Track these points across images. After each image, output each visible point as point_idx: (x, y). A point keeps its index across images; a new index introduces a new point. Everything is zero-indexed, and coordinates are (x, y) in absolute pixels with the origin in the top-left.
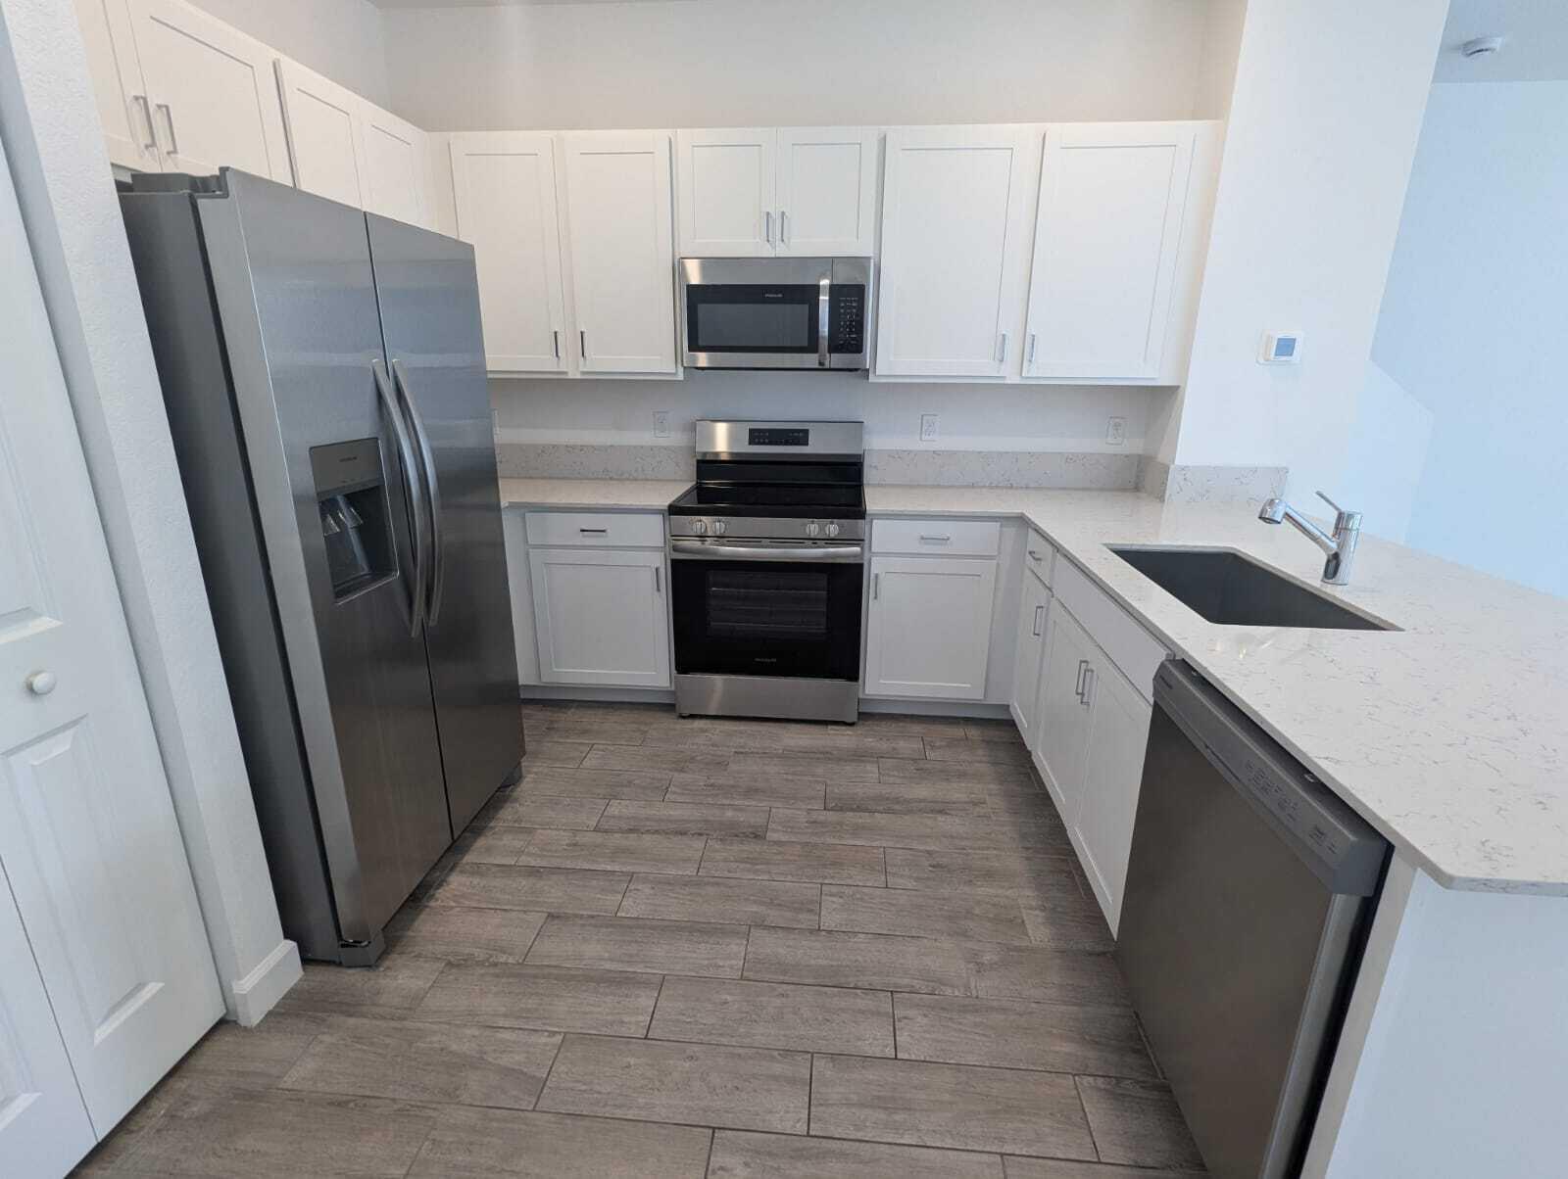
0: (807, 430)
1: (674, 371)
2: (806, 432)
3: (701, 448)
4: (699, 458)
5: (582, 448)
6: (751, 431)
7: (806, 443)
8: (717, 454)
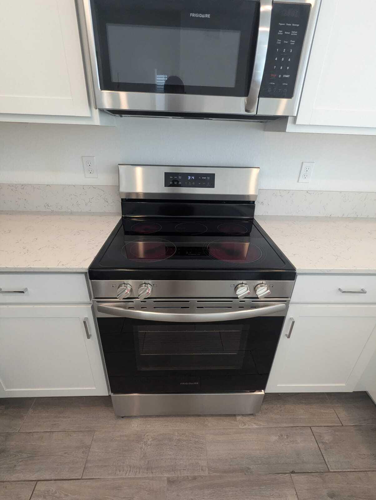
0: (214, 175)
1: (89, 115)
2: (212, 176)
3: (124, 189)
4: (124, 197)
5: (23, 186)
6: (167, 175)
7: (212, 186)
8: (137, 194)
